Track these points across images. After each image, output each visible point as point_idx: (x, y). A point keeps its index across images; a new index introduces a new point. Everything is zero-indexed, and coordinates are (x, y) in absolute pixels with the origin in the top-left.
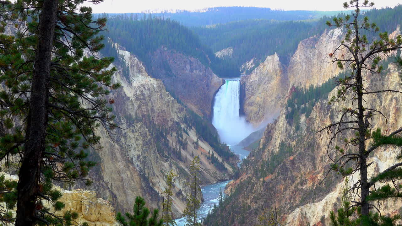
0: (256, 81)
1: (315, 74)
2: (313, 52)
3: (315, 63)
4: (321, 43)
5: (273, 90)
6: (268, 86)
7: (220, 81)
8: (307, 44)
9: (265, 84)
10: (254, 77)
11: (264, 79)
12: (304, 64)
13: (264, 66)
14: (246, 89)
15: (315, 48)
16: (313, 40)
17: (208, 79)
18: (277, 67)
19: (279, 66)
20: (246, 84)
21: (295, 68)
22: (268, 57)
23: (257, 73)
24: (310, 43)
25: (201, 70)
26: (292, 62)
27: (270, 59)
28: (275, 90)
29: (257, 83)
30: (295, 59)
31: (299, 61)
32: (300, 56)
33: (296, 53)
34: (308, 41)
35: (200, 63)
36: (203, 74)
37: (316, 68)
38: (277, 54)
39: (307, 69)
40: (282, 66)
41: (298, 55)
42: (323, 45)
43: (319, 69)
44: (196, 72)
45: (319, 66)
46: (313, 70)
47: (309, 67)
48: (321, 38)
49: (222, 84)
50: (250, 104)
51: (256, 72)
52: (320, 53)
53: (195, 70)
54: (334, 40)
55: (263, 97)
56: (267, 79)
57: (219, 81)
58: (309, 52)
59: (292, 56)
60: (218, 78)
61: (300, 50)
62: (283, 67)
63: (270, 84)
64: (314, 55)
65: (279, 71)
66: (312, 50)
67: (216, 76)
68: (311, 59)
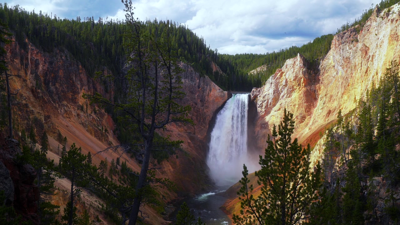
0: (271, 95)
1: (358, 80)
2: (354, 48)
3: (357, 64)
4: (368, 30)
5: (294, 106)
6: (286, 100)
7: (224, 95)
8: (344, 38)
9: (284, 98)
10: (268, 90)
11: (282, 92)
12: (340, 68)
13: (283, 73)
14: (258, 106)
15: (357, 41)
16: (354, 31)
17: (203, 91)
18: (301, 75)
19: (304, 73)
20: (258, 98)
21: (326, 75)
22: (287, 60)
23: (271, 83)
24: (350, 37)
25: (192, 79)
26: (323, 66)
27: (290, 63)
28: (297, 106)
29: (271, 96)
30: (328, 62)
31: (333, 64)
32: (334, 56)
33: (328, 54)
34: (346, 34)
35: (192, 69)
36: (195, 84)
37: (359, 71)
38: (300, 56)
39: (344, 74)
40: (308, 72)
41: (332, 57)
42: (370, 33)
43: (364, 72)
44: (185, 81)
45: (364, 68)
46: (354, 74)
47: (347, 70)
48: (368, 23)
49: (226, 98)
50: (263, 125)
51: (270, 81)
52: (366, 47)
53: (184, 78)
54: (392, 18)
55: (279, 116)
56: (285, 91)
57: (222, 94)
58: (348, 48)
59: (323, 59)
60: (221, 90)
61: (334, 48)
62: (310, 74)
63: (290, 98)
64: (356, 51)
65: (302, 79)
66: (352, 46)
67: (219, 88)
68: (351, 58)
